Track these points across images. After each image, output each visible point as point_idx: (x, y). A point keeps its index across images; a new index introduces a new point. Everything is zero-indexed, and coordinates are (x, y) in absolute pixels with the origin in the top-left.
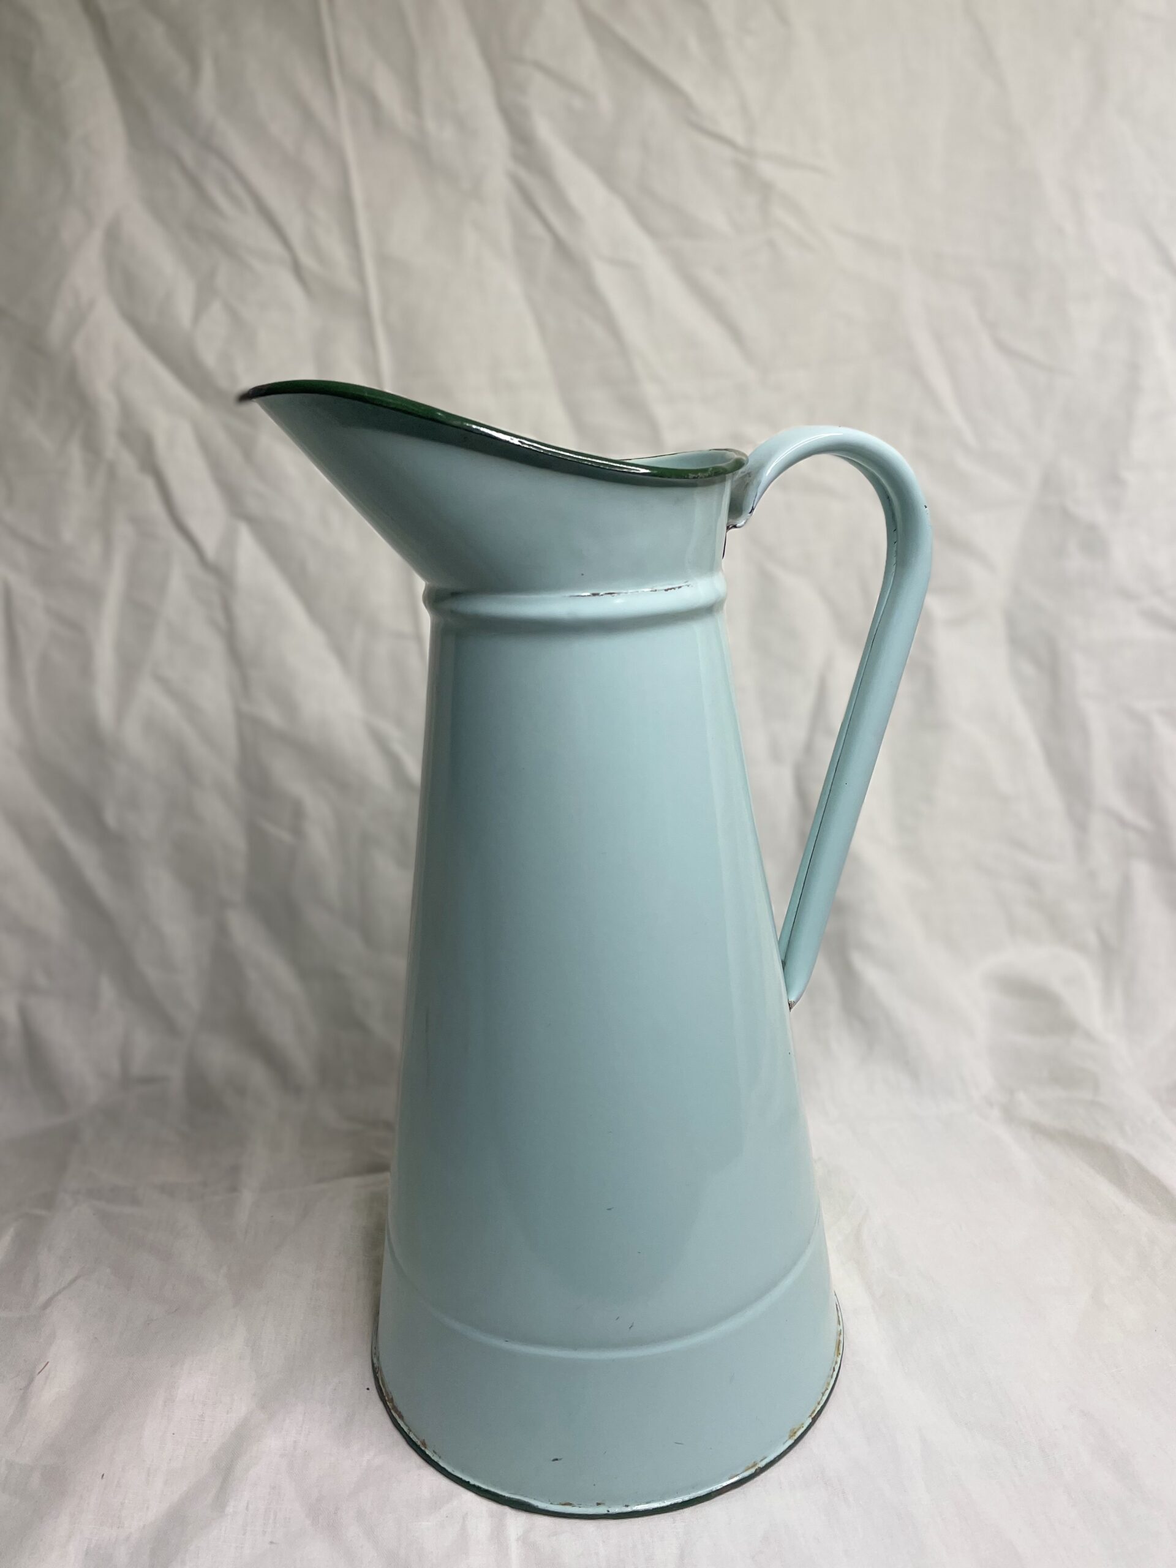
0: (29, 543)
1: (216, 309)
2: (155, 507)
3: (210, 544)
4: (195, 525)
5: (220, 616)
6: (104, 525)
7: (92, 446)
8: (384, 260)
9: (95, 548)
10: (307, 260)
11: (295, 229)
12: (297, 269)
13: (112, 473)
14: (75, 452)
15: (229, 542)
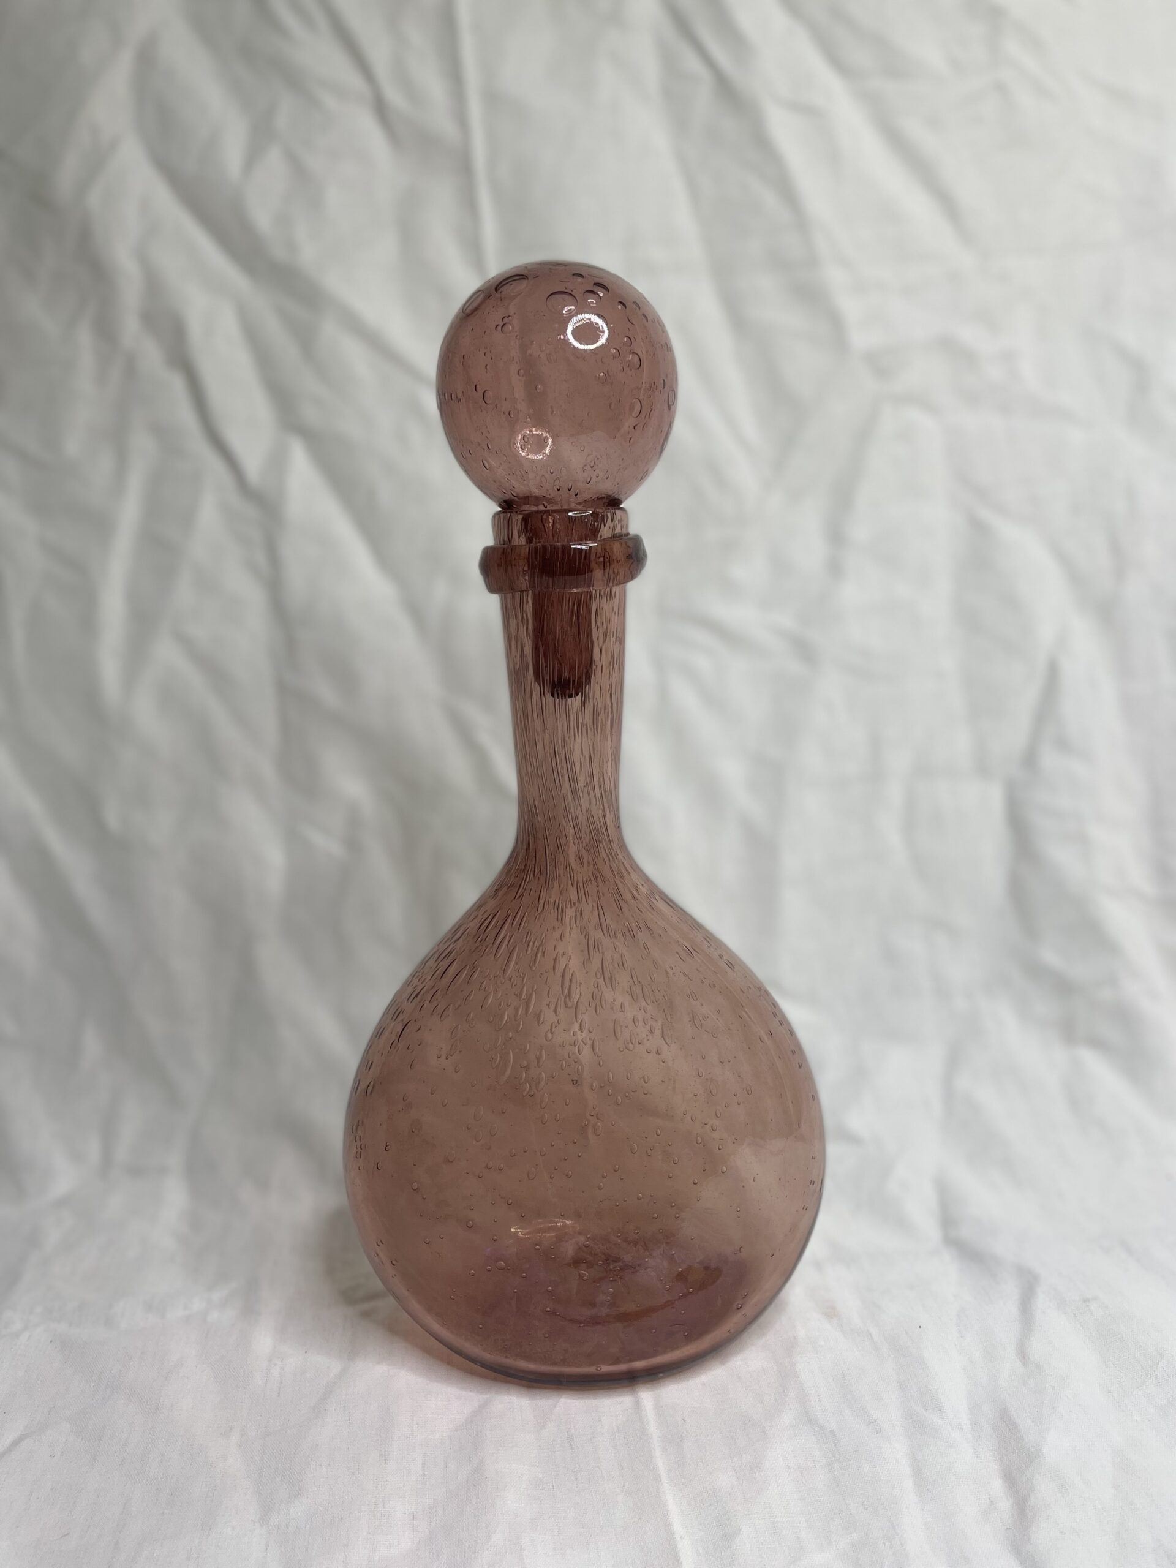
1: (274, 158)
2: (185, 415)
3: (253, 463)
5: (261, 558)
6: (118, 435)
7: (106, 331)
8: (493, 98)
9: (105, 464)
10: (394, 97)
11: (379, 54)
12: (381, 109)
13: (131, 369)
14: (85, 338)
15: (278, 461)
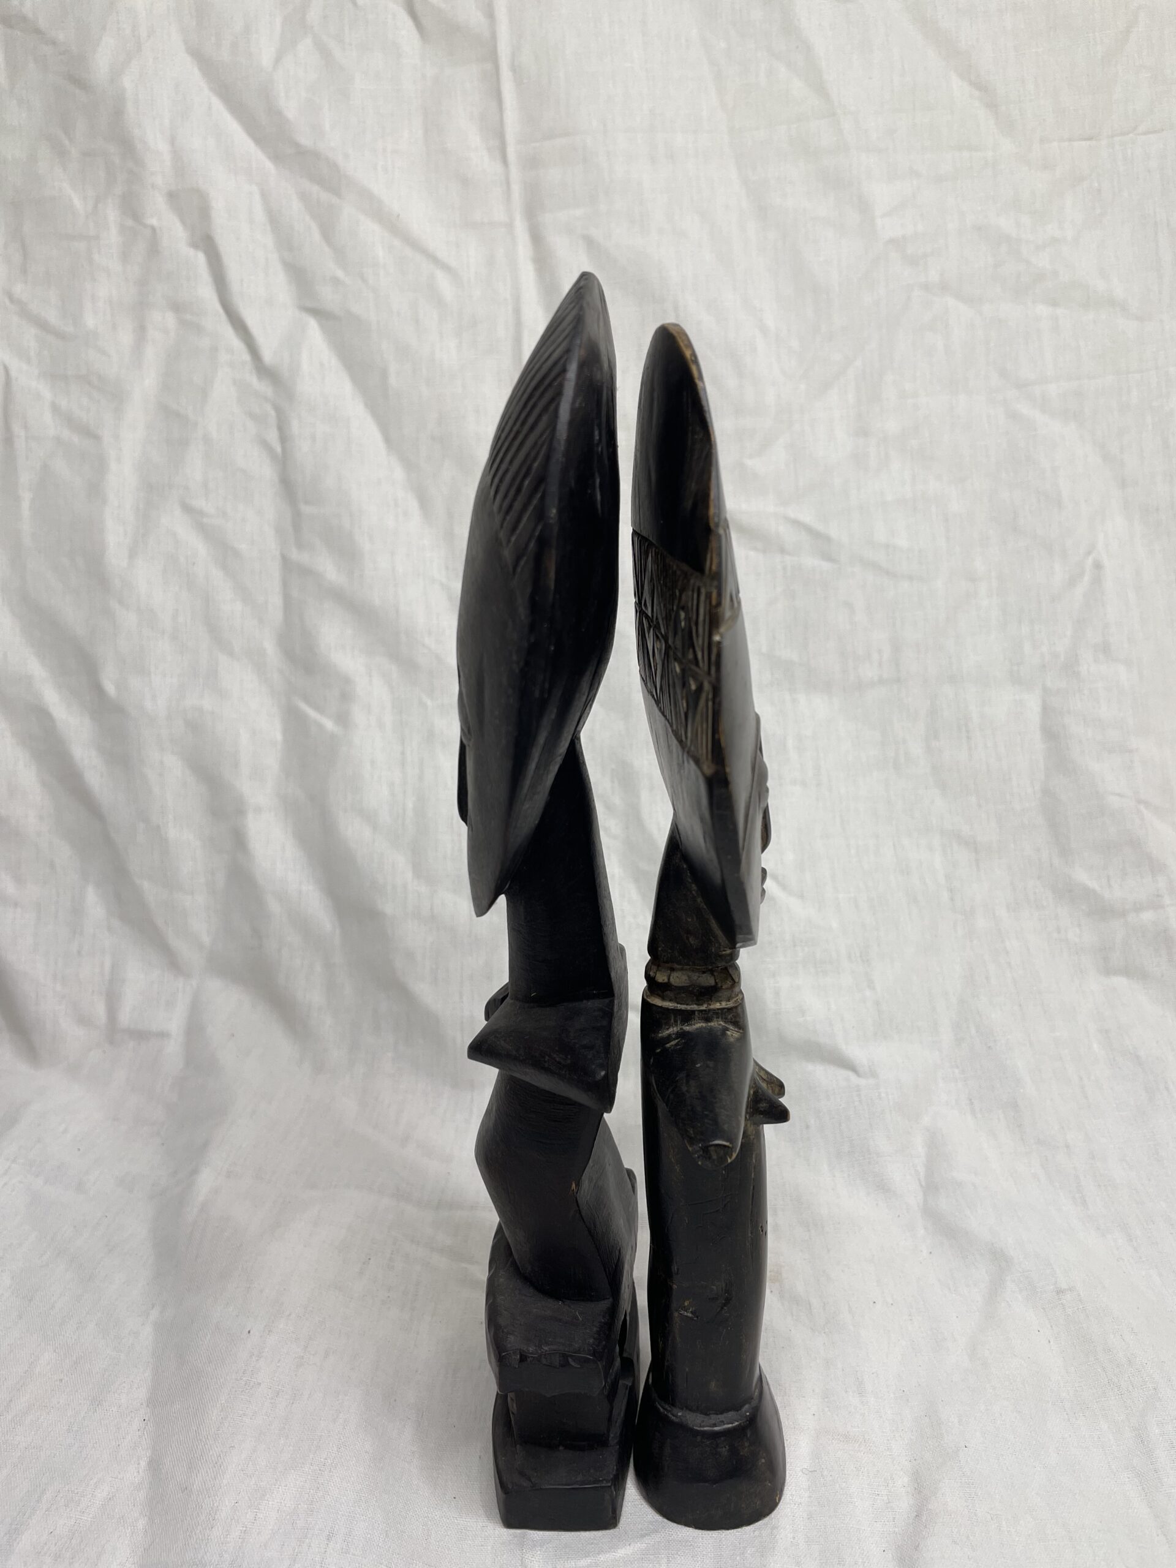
0: (43, 325)
1: (305, 45)
2: (206, 292)
3: (269, 346)
4: (252, 318)
5: (273, 436)
6: (140, 310)
7: (131, 208)
9: (126, 337)
13: (154, 247)
14: (112, 214)
15: (292, 341)
